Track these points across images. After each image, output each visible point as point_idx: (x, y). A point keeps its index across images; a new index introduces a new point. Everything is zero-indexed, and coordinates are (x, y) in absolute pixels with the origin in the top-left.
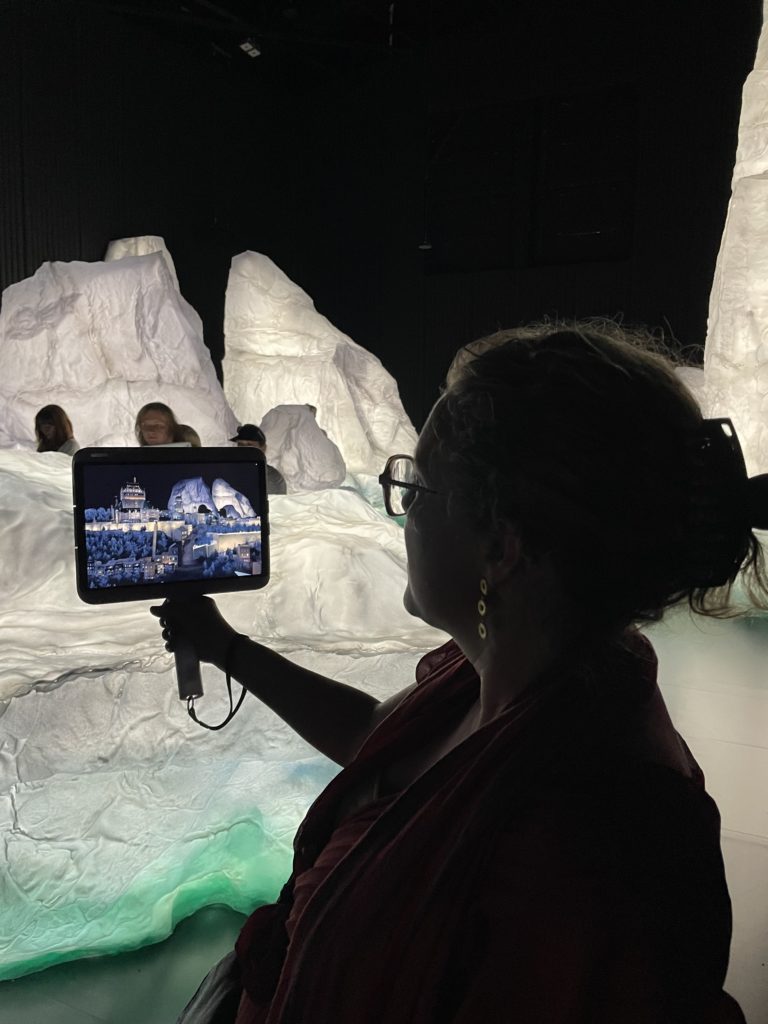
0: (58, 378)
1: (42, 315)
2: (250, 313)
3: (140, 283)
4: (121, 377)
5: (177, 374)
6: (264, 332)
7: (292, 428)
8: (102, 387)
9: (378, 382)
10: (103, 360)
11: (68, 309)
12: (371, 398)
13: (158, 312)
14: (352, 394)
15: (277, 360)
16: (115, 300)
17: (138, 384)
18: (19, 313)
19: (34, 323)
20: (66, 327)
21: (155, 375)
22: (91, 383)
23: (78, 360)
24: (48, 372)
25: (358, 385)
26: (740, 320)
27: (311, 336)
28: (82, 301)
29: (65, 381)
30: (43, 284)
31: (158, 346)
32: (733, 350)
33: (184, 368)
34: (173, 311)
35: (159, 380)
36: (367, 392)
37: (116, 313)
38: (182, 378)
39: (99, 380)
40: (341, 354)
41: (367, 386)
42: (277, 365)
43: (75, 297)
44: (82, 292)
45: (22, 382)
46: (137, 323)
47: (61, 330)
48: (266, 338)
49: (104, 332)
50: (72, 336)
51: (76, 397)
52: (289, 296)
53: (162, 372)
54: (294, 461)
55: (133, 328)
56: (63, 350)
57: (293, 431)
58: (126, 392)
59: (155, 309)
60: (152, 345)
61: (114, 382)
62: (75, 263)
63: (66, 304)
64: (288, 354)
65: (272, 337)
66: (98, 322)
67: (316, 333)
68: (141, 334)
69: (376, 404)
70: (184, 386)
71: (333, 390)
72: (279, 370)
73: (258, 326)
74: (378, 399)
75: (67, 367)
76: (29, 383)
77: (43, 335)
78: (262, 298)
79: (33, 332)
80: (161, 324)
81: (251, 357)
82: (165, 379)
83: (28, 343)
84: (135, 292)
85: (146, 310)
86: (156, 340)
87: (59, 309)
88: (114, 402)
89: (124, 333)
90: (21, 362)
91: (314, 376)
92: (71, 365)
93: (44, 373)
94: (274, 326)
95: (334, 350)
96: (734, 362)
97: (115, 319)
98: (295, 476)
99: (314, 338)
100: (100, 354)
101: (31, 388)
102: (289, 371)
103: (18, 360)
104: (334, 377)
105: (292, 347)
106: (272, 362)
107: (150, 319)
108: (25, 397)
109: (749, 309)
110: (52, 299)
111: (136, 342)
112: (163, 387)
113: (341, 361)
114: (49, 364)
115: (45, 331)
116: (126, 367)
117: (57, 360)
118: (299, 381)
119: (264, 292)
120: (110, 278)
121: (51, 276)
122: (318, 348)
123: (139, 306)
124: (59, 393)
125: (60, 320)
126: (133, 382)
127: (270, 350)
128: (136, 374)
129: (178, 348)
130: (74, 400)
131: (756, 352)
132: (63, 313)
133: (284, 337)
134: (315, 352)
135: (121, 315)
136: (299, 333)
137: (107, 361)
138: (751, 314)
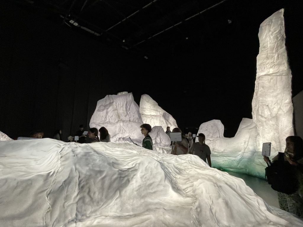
0: (108, 120)
1: (105, 106)
2: (145, 106)
3: (127, 99)
4: (121, 120)
5: (134, 119)
6: (147, 110)
7: (158, 132)
8: (117, 122)
9: (172, 121)
10: (118, 116)
11: (111, 105)
12: (170, 124)
13: (130, 105)
14: (167, 123)
15: (150, 116)
16: (121, 103)
17: (125, 122)
18: (100, 106)
19: (103, 108)
20: (110, 109)
21: (129, 119)
22: (115, 121)
23: (112, 116)
24: (106, 119)
25: (168, 121)
26: (265, 107)
27: (157, 111)
28: (115, 103)
29: (109, 121)
30: (106, 100)
31: (130, 113)
32: (264, 114)
33: (135, 118)
34: (134, 105)
35: (130, 121)
36: (169, 123)
37: (121, 105)
38: (135, 120)
39: (117, 121)
40: (164, 115)
41: (170, 121)
42: (150, 117)
43: (113, 102)
44: (114, 101)
45: (100, 121)
46: (126, 108)
47: (109, 110)
48: (148, 111)
49: (118, 110)
50: (111, 111)
51: (111, 124)
52: (153, 103)
53: (130, 119)
54: (159, 140)
55: (125, 109)
56: (109, 114)
57: (159, 132)
58: (122, 123)
59: (129, 105)
60: (129, 113)
61: (120, 121)
62: (113, 95)
63: (111, 104)
64: (153, 115)
65: (149, 111)
66: (118, 108)
67: (159, 110)
68: (126, 110)
69: (171, 125)
70: (135, 122)
71: (162, 122)
72: (151, 118)
73: (146, 109)
74: (172, 124)
75: (110, 118)
76: (101, 121)
77: (105, 111)
78: (147, 103)
79: (103, 110)
80: (131, 108)
81: (144, 115)
82: (131, 120)
83: (102, 113)
84: (126, 101)
85: (128, 105)
86: (130, 112)
87: (109, 105)
88: (120, 126)
89: (123, 110)
90: (100, 116)
91: (158, 119)
92: (110, 117)
93: (105, 119)
94: (150, 109)
95: (163, 114)
96: (265, 117)
97: (121, 107)
98: (159, 143)
99: (158, 111)
100: (117, 115)
101: (102, 122)
102: (153, 118)
103: (99, 116)
104: (163, 120)
105: (153, 113)
106: (149, 116)
107: (129, 107)
108: (100, 124)
109: (267, 104)
110: (108, 103)
111: (125, 112)
112: (131, 122)
113: (164, 116)
114: (106, 117)
115: (106, 110)
116: (123, 118)
117: (108, 116)
118: (155, 120)
119: (148, 102)
120: (120, 98)
121: (108, 98)
122: (159, 113)
123: (126, 104)
124: (108, 123)
125: (109, 108)
126: (124, 121)
127: (149, 114)
128: (125, 119)
129: (134, 113)
130: (111, 125)
131: (271, 115)
132: (110, 106)
133: (152, 111)
134: (158, 114)
135: (122, 106)
136: (155, 110)
137: (119, 116)
138: (268, 106)
